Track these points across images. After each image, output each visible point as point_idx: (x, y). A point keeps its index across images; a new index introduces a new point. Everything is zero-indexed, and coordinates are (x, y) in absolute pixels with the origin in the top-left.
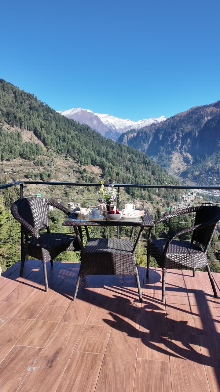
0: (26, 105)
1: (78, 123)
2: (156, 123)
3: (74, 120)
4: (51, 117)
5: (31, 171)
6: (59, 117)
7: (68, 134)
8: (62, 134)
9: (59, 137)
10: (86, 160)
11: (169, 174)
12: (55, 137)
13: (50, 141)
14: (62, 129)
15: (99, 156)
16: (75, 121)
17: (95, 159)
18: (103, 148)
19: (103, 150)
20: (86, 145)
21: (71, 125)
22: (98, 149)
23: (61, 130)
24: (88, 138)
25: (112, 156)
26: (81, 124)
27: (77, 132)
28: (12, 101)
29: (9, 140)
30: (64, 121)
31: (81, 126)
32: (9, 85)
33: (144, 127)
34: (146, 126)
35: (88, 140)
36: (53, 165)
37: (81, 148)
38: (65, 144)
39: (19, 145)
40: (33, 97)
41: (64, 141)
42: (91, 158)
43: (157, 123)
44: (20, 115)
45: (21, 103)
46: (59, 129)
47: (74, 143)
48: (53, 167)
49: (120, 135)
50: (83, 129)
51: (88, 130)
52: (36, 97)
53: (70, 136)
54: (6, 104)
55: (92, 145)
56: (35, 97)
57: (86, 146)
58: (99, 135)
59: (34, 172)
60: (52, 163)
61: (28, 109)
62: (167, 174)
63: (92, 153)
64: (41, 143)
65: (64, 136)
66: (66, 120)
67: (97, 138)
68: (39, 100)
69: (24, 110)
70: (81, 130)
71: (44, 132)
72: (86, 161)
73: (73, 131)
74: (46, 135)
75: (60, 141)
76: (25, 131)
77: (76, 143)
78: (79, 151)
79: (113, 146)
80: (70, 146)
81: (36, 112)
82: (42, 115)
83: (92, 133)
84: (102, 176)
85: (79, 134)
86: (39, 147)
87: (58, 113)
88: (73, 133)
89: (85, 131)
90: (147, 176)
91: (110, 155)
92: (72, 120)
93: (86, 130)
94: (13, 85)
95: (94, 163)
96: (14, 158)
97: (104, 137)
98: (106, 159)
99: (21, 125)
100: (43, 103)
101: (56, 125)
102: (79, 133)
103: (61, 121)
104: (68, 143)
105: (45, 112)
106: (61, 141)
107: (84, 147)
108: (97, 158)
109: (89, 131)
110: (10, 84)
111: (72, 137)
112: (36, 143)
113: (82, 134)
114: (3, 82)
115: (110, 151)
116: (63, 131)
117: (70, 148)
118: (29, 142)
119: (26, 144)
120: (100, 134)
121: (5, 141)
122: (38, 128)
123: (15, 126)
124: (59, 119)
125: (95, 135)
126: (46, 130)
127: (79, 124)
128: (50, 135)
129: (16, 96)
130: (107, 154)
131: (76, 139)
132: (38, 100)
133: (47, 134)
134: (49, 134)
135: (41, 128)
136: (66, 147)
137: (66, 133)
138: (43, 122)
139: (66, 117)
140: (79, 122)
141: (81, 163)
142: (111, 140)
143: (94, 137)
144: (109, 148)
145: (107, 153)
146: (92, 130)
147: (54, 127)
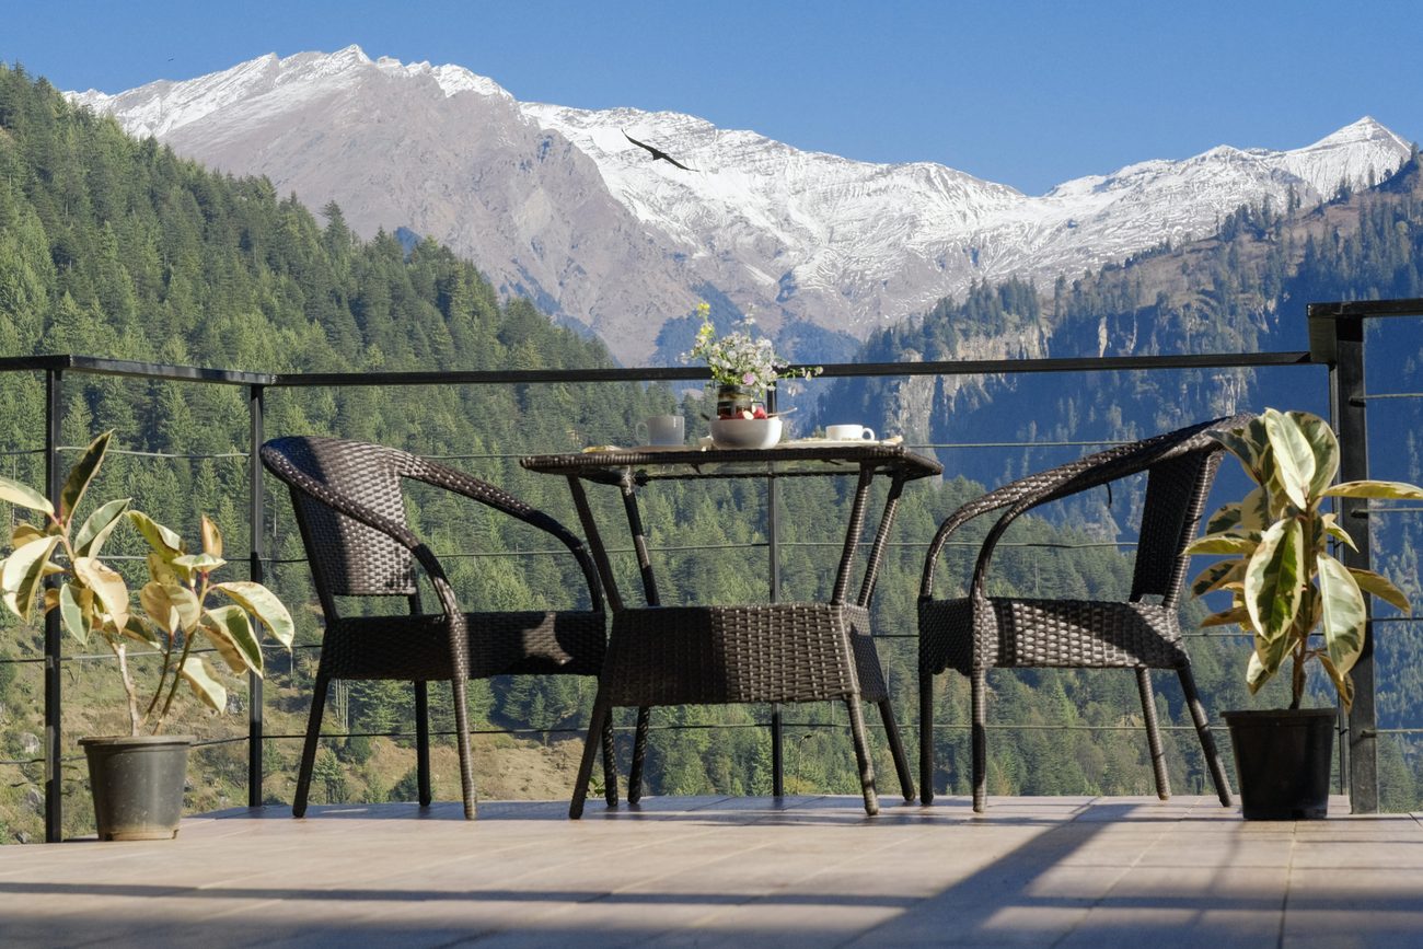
1: (323, 223)
2: (1280, 203)
3: (282, 195)
6: (94, 162)
14: (132, 301)
16: (285, 207)
21: (246, 245)
23: (114, 316)
26: (367, 237)
27: (318, 330)
31: (369, 253)
34: (1165, 249)
43: (1293, 203)
46: (85, 305)
50: (383, 293)
51: (444, 303)
66: (175, 193)
70: (358, 307)
73: (258, 317)
83: (502, 337)
87: (83, 117)
89: (415, 315)
92: (258, 190)
93: (428, 308)
101: (60, 256)
102: (333, 337)
103: (114, 201)
104: (206, 464)
109: (461, 312)
116: (144, 317)
124: (96, 188)
125: (535, 363)
127: (337, 233)
139: (183, 153)
140: (333, 211)
146: (501, 300)
147: (30, 275)
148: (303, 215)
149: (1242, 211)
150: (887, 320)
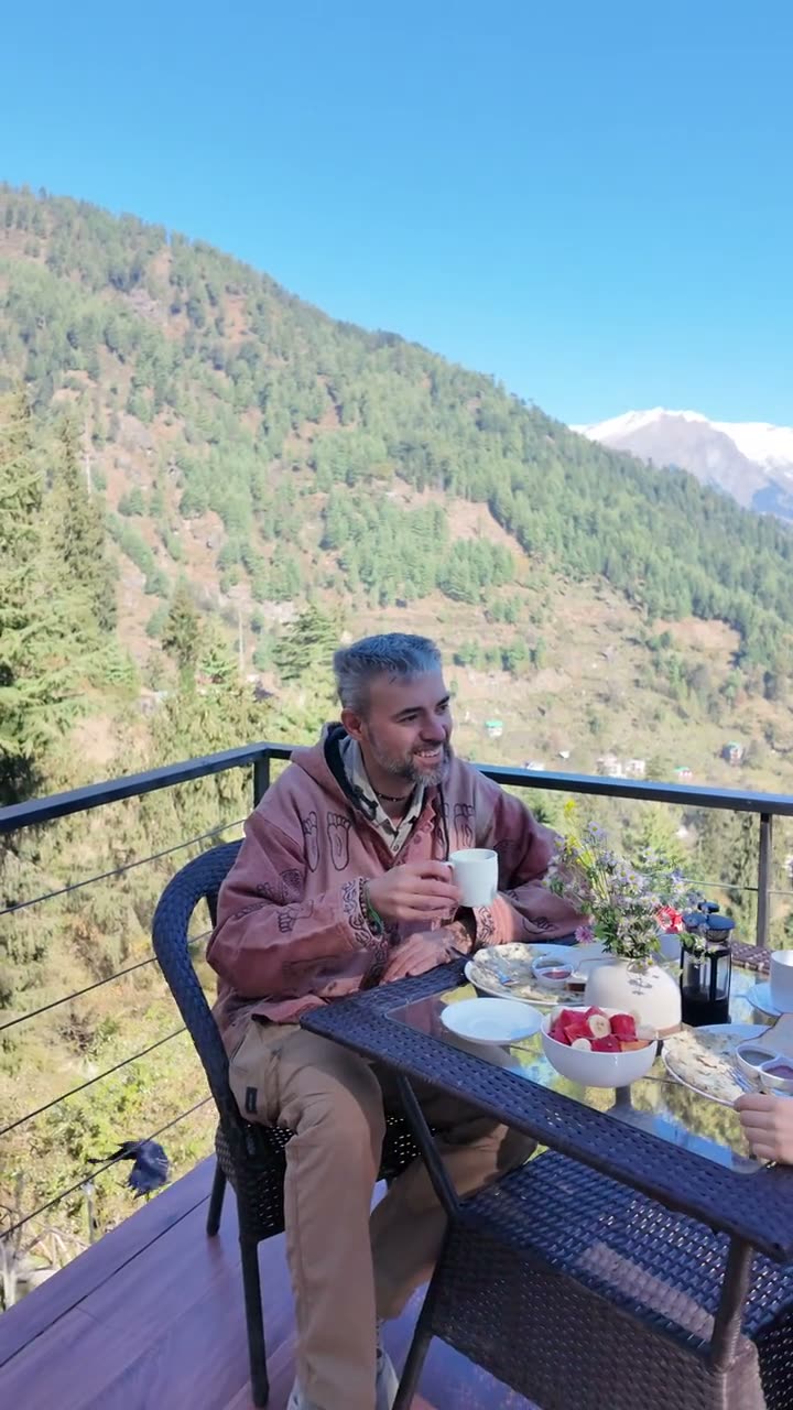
0: (466, 415)
1: (646, 464)
3: (634, 455)
4: (549, 448)
5: (471, 641)
7: (607, 506)
8: (583, 506)
9: (576, 519)
10: (672, 600)
12: (558, 519)
13: (541, 535)
14: (588, 489)
15: (724, 582)
16: (635, 459)
17: (706, 594)
18: (742, 551)
19: (742, 560)
20: (673, 542)
21: (622, 470)
22: (721, 556)
23: (582, 493)
24: (685, 516)
25: (781, 583)
26: (660, 467)
27: (643, 497)
28: (423, 406)
29: (406, 538)
30: (596, 458)
31: (660, 472)
32: (414, 352)
35: (683, 524)
36: (550, 620)
37: (653, 557)
38: (594, 543)
39: (439, 551)
40: (491, 384)
41: (593, 531)
42: (691, 591)
44: (444, 449)
45: (452, 407)
46: (574, 492)
47: (628, 536)
48: (547, 625)
50: (664, 485)
51: (683, 487)
52: (500, 382)
53: (614, 514)
54: (403, 417)
55: (695, 544)
56: (497, 383)
57: (673, 549)
58: (727, 504)
59: (482, 644)
60: (546, 612)
61: (474, 429)
63: (698, 572)
64: (510, 543)
65: (593, 515)
66: (602, 455)
67: (720, 515)
68: (513, 395)
69: (460, 433)
70: (656, 490)
71: (520, 505)
72: (673, 603)
73: (626, 494)
74: (528, 515)
75: (576, 532)
76: (460, 505)
77: (638, 539)
78: (647, 567)
79: (785, 544)
80: (614, 551)
81: (499, 436)
82: (519, 444)
83: (703, 497)
84: (738, 658)
85: (648, 504)
86: (505, 557)
87: (575, 434)
88: (626, 501)
89: (674, 491)
91: (771, 581)
92: (626, 454)
93: (678, 489)
94: (425, 350)
95: (702, 608)
96: (421, 597)
97: (748, 509)
98: (754, 594)
99: (447, 482)
100: (523, 402)
101: (568, 477)
102: (648, 499)
103: (584, 460)
104: (608, 538)
105: (530, 433)
106: (580, 532)
107: (667, 552)
108: (718, 589)
109: (688, 489)
110: (416, 345)
111: (621, 516)
112: (494, 541)
113: (661, 504)
114: (396, 342)
115: (772, 563)
116: (591, 495)
117: (615, 556)
118: (470, 542)
119: (460, 551)
120: (732, 501)
121: (394, 537)
122: (504, 491)
123: (427, 488)
124: (578, 455)
125: (711, 506)
126: (529, 496)
127: (650, 467)
128: (541, 513)
129: (434, 389)
130: (758, 577)
131: (636, 523)
132: (507, 393)
133: (533, 509)
134: (538, 510)
135: (514, 490)
136: (598, 552)
137: (601, 503)
138: (520, 468)
139: (604, 444)
140: (650, 460)
141: (650, 611)
142: (778, 522)
143: (706, 512)
144: (766, 553)
145: (759, 571)
146: (702, 486)
147: (559, 483)
148: (640, 461)
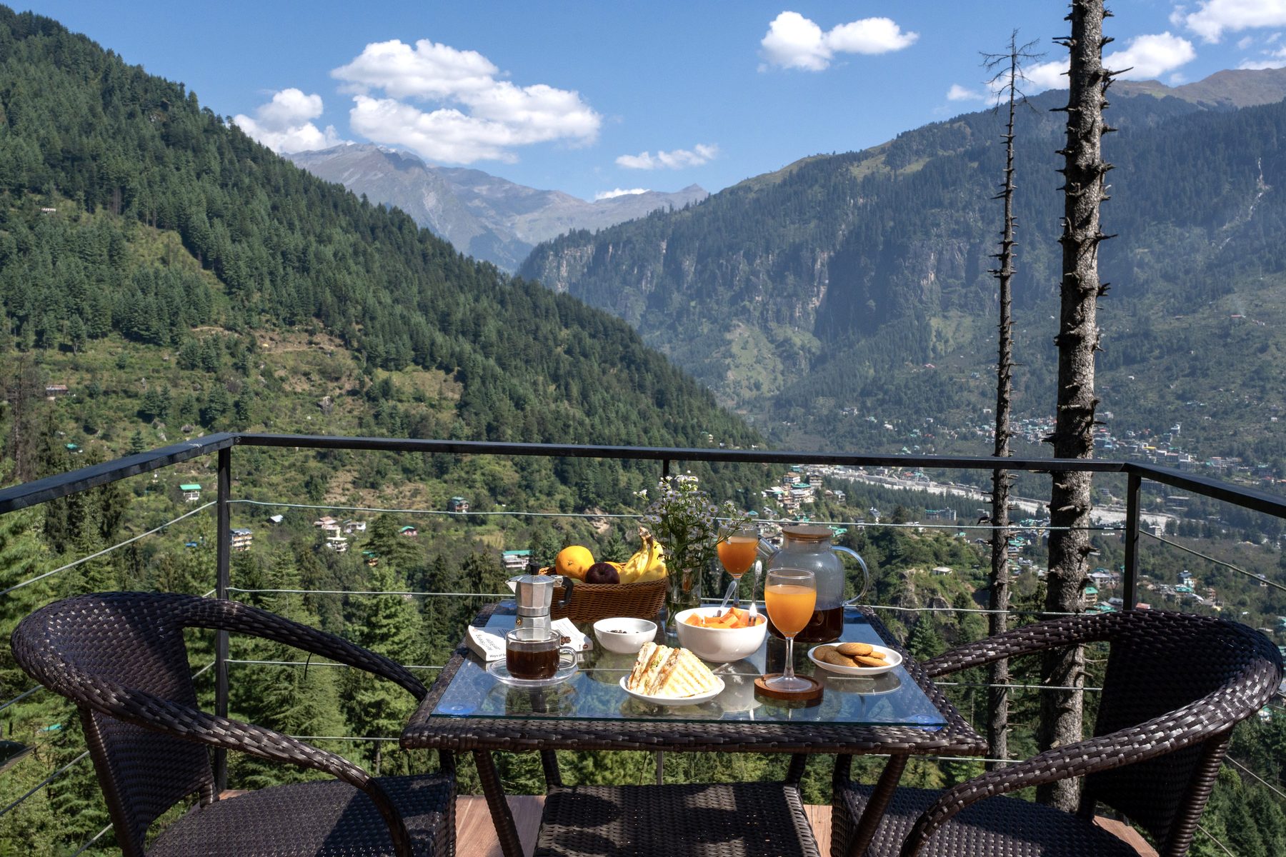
0: (150, 125)
1: (361, 200)
2: (667, 210)
3: (348, 190)
4: (251, 174)
5: (159, 389)
6: (285, 177)
7: (320, 241)
8: (294, 241)
9: (284, 254)
10: (391, 346)
11: (720, 405)
12: (264, 252)
13: (244, 271)
14: (297, 223)
15: (445, 330)
16: (348, 194)
17: (427, 342)
18: (462, 298)
19: (463, 306)
20: (392, 285)
21: (335, 206)
22: (441, 304)
23: (291, 226)
24: (402, 258)
25: (500, 333)
26: (375, 205)
27: (358, 235)
28: (92, 109)
29: (70, 265)
30: (306, 191)
31: (375, 210)
32: (79, 46)
33: (624, 224)
34: (631, 221)
35: (400, 266)
36: (257, 365)
37: (371, 301)
38: (307, 283)
39: (117, 283)
40: (180, 95)
41: (304, 269)
42: (411, 338)
43: (671, 209)
44: (120, 162)
45: (131, 115)
46: (281, 223)
47: (345, 278)
48: (253, 372)
49: (531, 250)
50: (380, 224)
51: (400, 228)
52: (192, 95)
53: (328, 251)
54: (65, 119)
55: (415, 289)
56: (187, 94)
57: (392, 292)
58: (445, 249)
59: (173, 393)
60: (251, 358)
61: (159, 143)
62: (713, 405)
63: (418, 318)
64: (208, 278)
65: (305, 252)
66: (312, 187)
67: (438, 260)
68: (206, 109)
69: (142, 146)
70: (373, 230)
71: (219, 233)
72: (393, 351)
73: (339, 230)
74: (229, 246)
75: (284, 268)
76: (140, 230)
77: (354, 280)
78: (365, 311)
79: (502, 293)
80: (328, 290)
81: (190, 153)
82: (216, 166)
83: (421, 241)
84: (462, 406)
85: (363, 243)
86: (200, 291)
88: (342, 239)
89: (391, 232)
90: (636, 413)
91: (490, 328)
92: (340, 188)
93: (395, 229)
94: (95, 45)
95: (425, 358)
96: (93, 336)
97: (466, 255)
98: (474, 342)
99: (126, 205)
100: (220, 120)
101: (274, 208)
102: (363, 238)
103: (292, 191)
104: (321, 278)
105: (229, 155)
106: (289, 270)
107: (387, 298)
108: (440, 338)
109: (406, 232)
110: (82, 38)
111: (335, 255)
112: (187, 274)
113: (378, 244)
114: (55, 31)
115: (490, 310)
116: (301, 229)
117: (329, 297)
118: (157, 272)
119: (143, 284)
120: (450, 245)
121: (54, 264)
122: (199, 217)
123: (99, 209)
124: (286, 184)
125: (430, 251)
126: (229, 225)
127: (365, 204)
128: (245, 245)
129: (107, 93)
130: (477, 325)
131: (351, 262)
132: (201, 106)
133: (234, 241)
134: (240, 241)
135: (210, 218)
136: (311, 293)
137: (312, 238)
138: (216, 191)
139: (315, 175)
140: (364, 196)
141: (369, 359)
142: (494, 270)
143: (425, 256)
144: (485, 302)
145: (479, 319)
146: (419, 228)
147: (263, 212)
148: (354, 196)
149: (655, 211)
150: (543, 240)
